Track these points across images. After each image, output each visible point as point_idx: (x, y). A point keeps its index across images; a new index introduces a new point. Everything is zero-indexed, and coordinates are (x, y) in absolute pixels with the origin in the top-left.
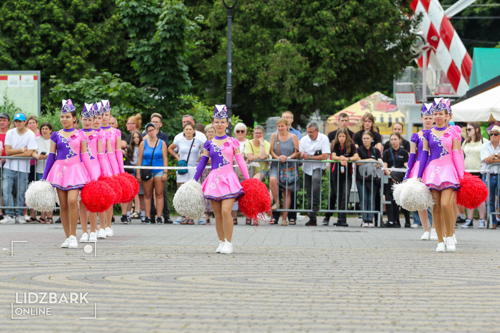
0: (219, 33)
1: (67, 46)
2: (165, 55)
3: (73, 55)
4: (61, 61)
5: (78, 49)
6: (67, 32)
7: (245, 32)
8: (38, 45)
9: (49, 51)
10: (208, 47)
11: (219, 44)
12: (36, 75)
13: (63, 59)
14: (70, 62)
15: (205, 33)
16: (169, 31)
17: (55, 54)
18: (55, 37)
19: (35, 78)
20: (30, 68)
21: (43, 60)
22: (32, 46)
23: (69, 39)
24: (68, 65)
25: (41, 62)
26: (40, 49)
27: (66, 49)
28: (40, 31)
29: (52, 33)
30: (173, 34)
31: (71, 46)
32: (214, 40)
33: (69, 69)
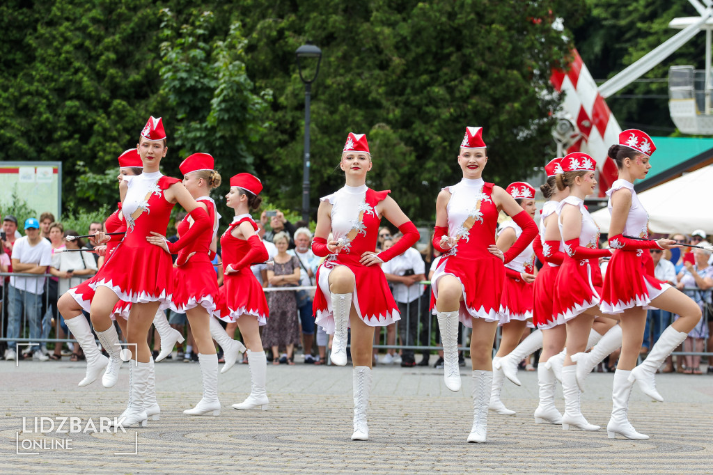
0: (298, 114)
1: (100, 129)
2: (222, 142)
3: (107, 141)
4: (92, 149)
5: (115, 133)
6: (101, 111)
7: (332, 113)
8: (63, 128)
9: (77, 136)
10: (284, 132)
11: (298, 128)
12: (56, 167)
13: (94, 146)
14: (104, 150)
15: (280, 114)
16: (227, 110)
17: (84, 139)
18: (84, 118)
19: (55, 171)
20: (52, 158)
21: (70, 147)
22: (55, 130)
23: (102, 120)
24: (101, 154)
25: (67, 150)
26: (65, 133)
27: (99, 134)
28: (66, 110)
29: (81, 112)
30: (232, 114)
31: (105, 130)
32: (292, 124)
33: (102, 159)
